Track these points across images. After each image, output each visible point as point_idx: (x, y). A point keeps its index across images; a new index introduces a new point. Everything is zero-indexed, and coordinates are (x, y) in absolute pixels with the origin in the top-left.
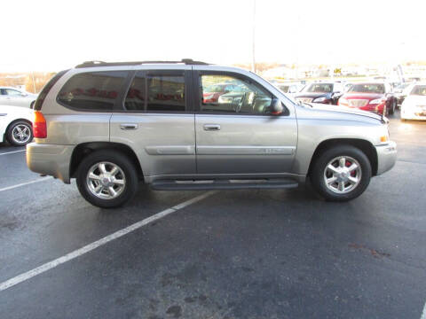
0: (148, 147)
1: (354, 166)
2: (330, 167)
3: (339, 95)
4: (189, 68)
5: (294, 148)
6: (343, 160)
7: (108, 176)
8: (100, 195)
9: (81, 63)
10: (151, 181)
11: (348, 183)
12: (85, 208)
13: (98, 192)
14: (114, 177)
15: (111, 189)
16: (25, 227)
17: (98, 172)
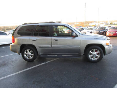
0: (39, 46)
1: (98, 52)
2: (91, 52)
3: (107, 30)
4: (50, 24)
5: (79, 46)
6: (94, 50)
7: (29, 53)
8: (27, 58)
9: (24, 23)
10: (40, 55)
11: (96, 57)
12: (24, 61)
13: (27, 57)
14: (31, 53)
15: (30, 56)
16: (7, 66)
17: (27, 52)
